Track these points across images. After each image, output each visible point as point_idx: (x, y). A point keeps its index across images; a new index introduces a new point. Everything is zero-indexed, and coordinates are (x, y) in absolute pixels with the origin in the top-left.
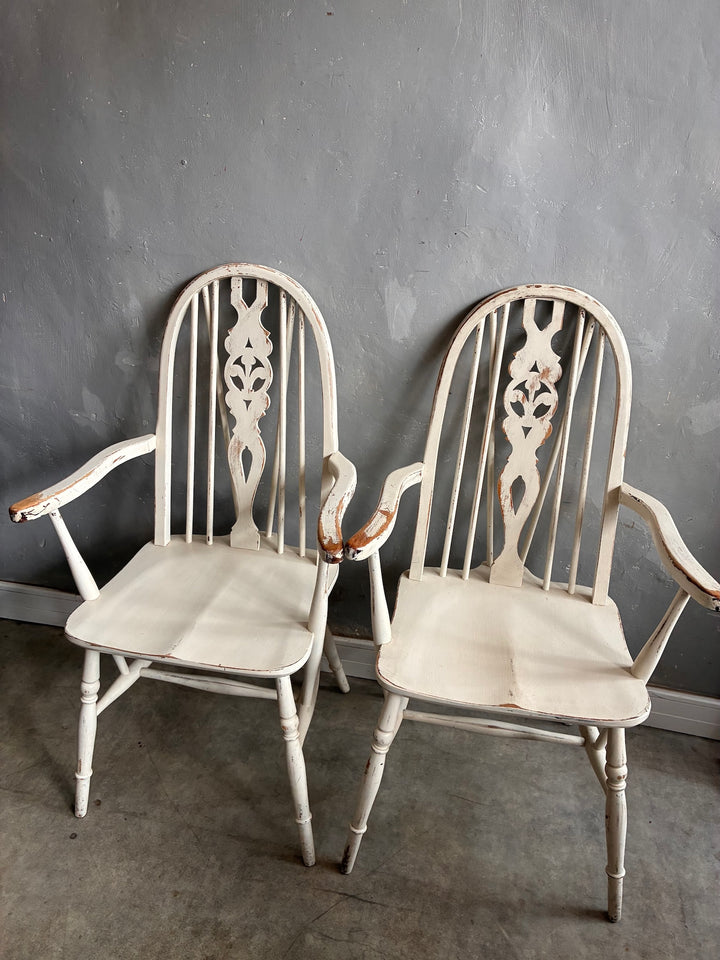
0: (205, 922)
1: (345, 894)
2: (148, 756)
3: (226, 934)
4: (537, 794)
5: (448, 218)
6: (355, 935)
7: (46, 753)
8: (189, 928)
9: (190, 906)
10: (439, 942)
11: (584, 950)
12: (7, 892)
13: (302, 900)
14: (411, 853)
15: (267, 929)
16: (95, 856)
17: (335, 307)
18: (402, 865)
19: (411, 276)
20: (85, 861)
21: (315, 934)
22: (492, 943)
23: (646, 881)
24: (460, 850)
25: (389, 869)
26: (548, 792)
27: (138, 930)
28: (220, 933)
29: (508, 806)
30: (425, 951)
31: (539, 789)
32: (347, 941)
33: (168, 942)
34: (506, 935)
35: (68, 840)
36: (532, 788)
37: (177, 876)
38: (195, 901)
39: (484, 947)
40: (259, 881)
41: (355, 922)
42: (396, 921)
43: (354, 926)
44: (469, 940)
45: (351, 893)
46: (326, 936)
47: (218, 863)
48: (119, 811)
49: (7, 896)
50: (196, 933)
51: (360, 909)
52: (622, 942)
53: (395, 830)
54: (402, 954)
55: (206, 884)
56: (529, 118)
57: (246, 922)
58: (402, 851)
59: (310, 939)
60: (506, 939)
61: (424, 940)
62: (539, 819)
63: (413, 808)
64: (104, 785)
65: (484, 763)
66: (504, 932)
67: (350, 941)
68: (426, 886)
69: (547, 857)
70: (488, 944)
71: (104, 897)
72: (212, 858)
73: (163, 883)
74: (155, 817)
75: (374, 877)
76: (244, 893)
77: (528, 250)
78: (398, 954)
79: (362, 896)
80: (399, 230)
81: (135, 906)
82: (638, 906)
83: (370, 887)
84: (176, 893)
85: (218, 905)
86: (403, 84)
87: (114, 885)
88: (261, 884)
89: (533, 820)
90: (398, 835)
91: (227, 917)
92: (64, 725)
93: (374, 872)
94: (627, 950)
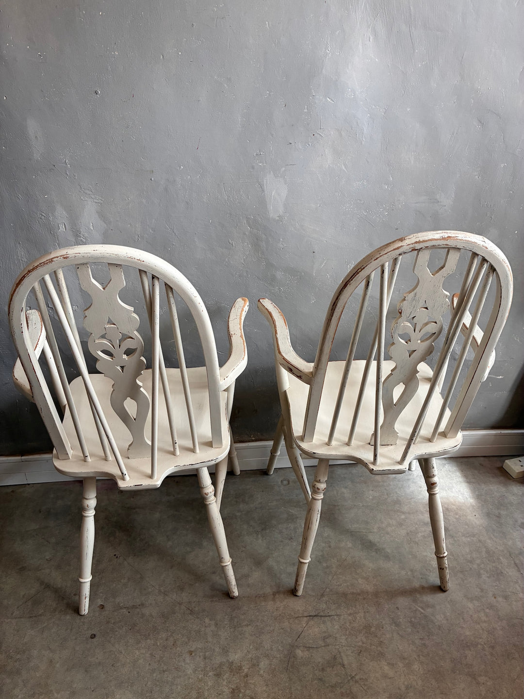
0: (221, 665)
1: (310, 616)
2: (125, 562)
3: (240, 668)
4: (403, 517)
5: (308, 124)
6: (328, 641)
7: (42, 583)
8: (210, 674)
9: (205, 658)
10: (383, 628)
11: (470, 605)
12: (58, 693)
13: (283, 629)
14: (341, 576)
15: (267, 656)
16: (117, 646)
17: (226, 198)
18: (339, 585)
19: (284, 169)
20: (110, 652)
21: (302, 648)
22: (415, 618)
23: (488, 552)
24: (371, 565)
25: (331, 590)
26: (409, 513)
27: (174, 687)
28: (235, 669)
29: (389, 529)
30: (376, 636)
31: (403, 513)
32: (325, 646)
33: (200, 688)
34: (422, 611)
35: (91, 640)
36: (399, 513)
37: (187, 640)
38: (207, 653)
39: (411, 622)
40: (247, 625)
41: (325, 632)
42: (350, 623)
43: (324, 635)
44: (401, 620)
45: (314, 614)
46: (309, 647)
47: (213, 622)
48: (121, 608)
49: (59, 696)
50: (218, 675)
51: (324, 622)
52: (491, 594)
53: (325, 565)
54: (363, 643)
55: (210, 639)
56: (360, 47)
57: (250, 656)
58: (335, 577)
59: (299, 653)
60: (422, 613)
61: (373, 629)
62: (411, 531)
63: (330, 547)
64: (101, 593)
65: (363, 506)
66: (419, 609)
67: (327, 645)
68: (359, 594)
69: (425, 554)
70: (413, 620)
71: (138, 673)
72: (207, 620)
73: (178, 649)
74: (151, 604)
75: (324, 599)
76: (240, 636)
77: (363, 143)
78: (360, 644)
79: (322, 614)
80: (272, 135)
81: (164, 671)
82: (490, 569)
83: (324, 606)
84: (191, 653)
85: (225, 651)
86: (270, 23)
87: (141, 661)
88: (250, 627)
89: (408, 533)
90: (327, 567)
91: (235, 656)
92: (47, 557)
93: (322, 595)
94: (495, 598)
